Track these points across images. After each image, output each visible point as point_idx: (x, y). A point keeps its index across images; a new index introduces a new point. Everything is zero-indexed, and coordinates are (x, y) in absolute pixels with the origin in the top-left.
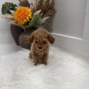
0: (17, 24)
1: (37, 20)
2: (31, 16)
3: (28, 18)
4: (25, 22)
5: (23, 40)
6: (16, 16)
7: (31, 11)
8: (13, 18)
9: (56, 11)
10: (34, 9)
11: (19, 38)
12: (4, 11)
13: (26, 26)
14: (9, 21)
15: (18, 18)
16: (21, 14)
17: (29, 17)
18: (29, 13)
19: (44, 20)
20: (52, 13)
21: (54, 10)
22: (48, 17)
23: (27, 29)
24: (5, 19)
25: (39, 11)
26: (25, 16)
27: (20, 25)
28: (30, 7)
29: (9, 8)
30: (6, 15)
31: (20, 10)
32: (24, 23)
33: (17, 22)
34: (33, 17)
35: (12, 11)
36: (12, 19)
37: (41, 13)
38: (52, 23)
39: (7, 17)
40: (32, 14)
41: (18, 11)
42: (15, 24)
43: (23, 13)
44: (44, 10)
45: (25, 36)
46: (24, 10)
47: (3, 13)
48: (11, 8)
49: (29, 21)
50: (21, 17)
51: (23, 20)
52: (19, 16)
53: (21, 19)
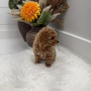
0: (24, 21)
1: (46, 17)
2: (39, 13)
3: (36, 16)
4: (33, 20)
5: (30, 38)
6: (23, 12)
7: (40, 7)
8: (20, 14)
9: (69, 7)
10: (43, 5)
11: (26, 36)
12: (11, 4)
13: (34, 24)
14: (15, 18)
15: (26, 15)
16: (29, 10)
17: (37, 13)
18: (37, 9)
19: (54, 17)
20: (64, 9)
21: (67, 5)
22: (59, 14)
23: (35, 27)
24: (11, 15)
25: (49, 7)
26: (33, 13)
27: (27, 22)
28: (39, 2)
29: (16, 2)
30: (12, 10)
31: (27, 5)
32: (31, 21)
33: (24, 19)
34: (42, 14)
35: (19, 6)
36: (19, 16)
37: (51, 9)
38: (63, 20)
39: (13, 13)
40: (41, 10)
41: (25, 7)
42: (22, 21)
43: (31, 9)
44: (55, 5)
45: (32, 34)
46: (32, 6)
47: (10, 6)
48: (19, 2)
49: (37, 19)
50: (29, 14)
51: (30, 18)
52: (27, 13)
53: (28, 16)
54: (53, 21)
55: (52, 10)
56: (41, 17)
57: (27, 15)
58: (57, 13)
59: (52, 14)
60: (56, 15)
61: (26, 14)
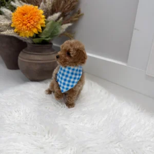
0: (19, 35)
2: (44, 23)
3: (40, 27)
4: (35, 33)
10: (47, 10)
13: (34, 40)
15: (22, 26)
16: (27, 19)
17: (42, 24)
18: (41, 18)
22: (70, 24)
26: (35, 24)
27: (24, 37)
31: (23, 11)
32: (32, 35)
33: (19, 33)
34: (48, 24)
36: (10, 27)
37: (59, 18)
42: (15, 35)
45: (32, 56)
46: (32, 12)
49: (41, 32)
50: (28, 25)
51: (30, 30)
52: (24, 22)
53: (28, 27)
54: (62, 34)
55: (62, 18)
56: (46, 29)
57: (24, 27)
58: (68, 23)
59: (62, 24)
60: (66, 26)
61: (23, 24)
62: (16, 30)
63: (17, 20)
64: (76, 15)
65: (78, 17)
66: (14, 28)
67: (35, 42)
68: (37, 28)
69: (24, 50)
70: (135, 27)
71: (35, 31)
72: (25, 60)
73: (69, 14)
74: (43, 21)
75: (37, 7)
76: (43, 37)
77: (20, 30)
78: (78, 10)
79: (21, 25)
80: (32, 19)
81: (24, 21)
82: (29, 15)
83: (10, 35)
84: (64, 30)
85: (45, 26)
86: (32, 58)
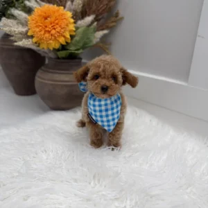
3: (68, 35)
4: (61, 44)
5: (52, 85)
7: (73, 17)
9: (122, 18)
10: (76, 12)
13: (59, 53)
16: (51, 23)
17: (70, 31)
18: (70, 23)
20: (113, 22)
22: (105, 32)
25: (89, 19)
26: (63, 30)
27: (46, 50)
31: (45, 13)
32: (57, 46)
36: (25, 35)
37: (93, 22)
38: (110, 44)
39: (13, 29)
41: (40, 16)
45: (57, 75)
46: (57, 14)
50: (53, 32)
52: (47, 29)
53: (52, 35)
54: (94, 46)
55: (95, 23)
56: (77, 38)
57: (47, 35)
58: (103, 30)
60: (100, 34)
61: (46, 31)
62: (34, 40)
63: (37, 26)
64: (113, 19)
65: (115, 22)
66: (32, 37)
67: (60, 56)
68: (64, 37)
69: (43, 68)
70: (198, 34)
71: (62, 40)
72: (47, 82)
73: (103, 18)
74: (72, 27)
75: (62, 8)
76: (72, 49)
77: (41, 39)
78: (116, 12)
79: (43, 32)
80: (57, 24)
81: (46, 27)
82: (53, 19)
83: (27, 46)
84: (98, 40)
85: (74, 34)
86: (57, 79)
